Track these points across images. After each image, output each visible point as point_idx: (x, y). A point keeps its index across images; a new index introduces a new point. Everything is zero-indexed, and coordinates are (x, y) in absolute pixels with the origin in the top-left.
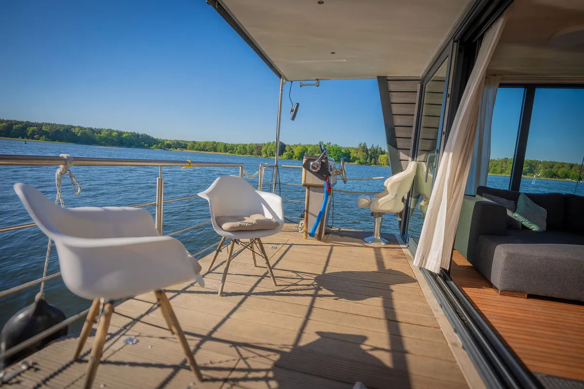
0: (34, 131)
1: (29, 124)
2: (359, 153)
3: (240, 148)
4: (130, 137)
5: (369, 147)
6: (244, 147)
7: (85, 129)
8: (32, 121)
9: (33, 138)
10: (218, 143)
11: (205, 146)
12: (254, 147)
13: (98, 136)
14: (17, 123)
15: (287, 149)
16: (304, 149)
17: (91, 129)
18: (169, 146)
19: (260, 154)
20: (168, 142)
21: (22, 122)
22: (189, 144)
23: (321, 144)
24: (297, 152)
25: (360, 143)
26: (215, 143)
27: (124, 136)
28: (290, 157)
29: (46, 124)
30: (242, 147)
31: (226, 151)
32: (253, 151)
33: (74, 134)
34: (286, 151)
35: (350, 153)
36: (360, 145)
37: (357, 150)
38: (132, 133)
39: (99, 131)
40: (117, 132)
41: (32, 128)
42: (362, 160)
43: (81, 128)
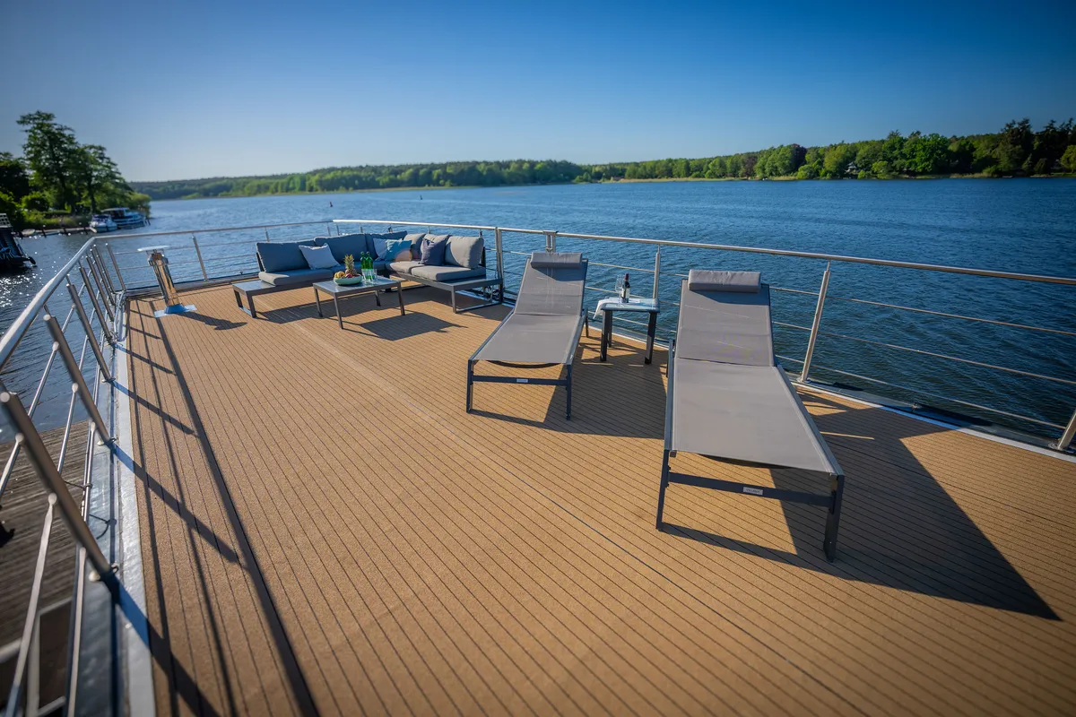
0: (439, 176)
1: (433, 167)
2: (998, 150)
3: (714, 165)
4: (545, 167)
5: (1035, 129)
6: (721, 162)
7: (491, 164)
8: (437, 162)
9: (439, 185)
10: (676, 160)
11: (653, 169)
12: (740, 161)
13: (505, 172)
14: (422, 166)
15: (807, 157)
16: (848, 154)
17: (498, 163)
18: (598, 176)
19: (750, 173)
20: (597, 169)
21: (427, 165)
22: (628, 168)
23: (893, 135)
24: (829, 163)
25: (1009, 122)
26: (670, 161)
27: (538, 166)
28: (814, 175)
29: (451, 164)
30: (717, 164)
31: (688, 174)
32: (738, 168)
33: (480, 174)
34: (806, 163)
35: (973, 149)
36: (1009, 126)
37: (994, 140)
38: (547, 161)
39: (506, 165)
40: (529, 162)
41: (437, 171)
42: (1004, 163)
43: (486, 163)
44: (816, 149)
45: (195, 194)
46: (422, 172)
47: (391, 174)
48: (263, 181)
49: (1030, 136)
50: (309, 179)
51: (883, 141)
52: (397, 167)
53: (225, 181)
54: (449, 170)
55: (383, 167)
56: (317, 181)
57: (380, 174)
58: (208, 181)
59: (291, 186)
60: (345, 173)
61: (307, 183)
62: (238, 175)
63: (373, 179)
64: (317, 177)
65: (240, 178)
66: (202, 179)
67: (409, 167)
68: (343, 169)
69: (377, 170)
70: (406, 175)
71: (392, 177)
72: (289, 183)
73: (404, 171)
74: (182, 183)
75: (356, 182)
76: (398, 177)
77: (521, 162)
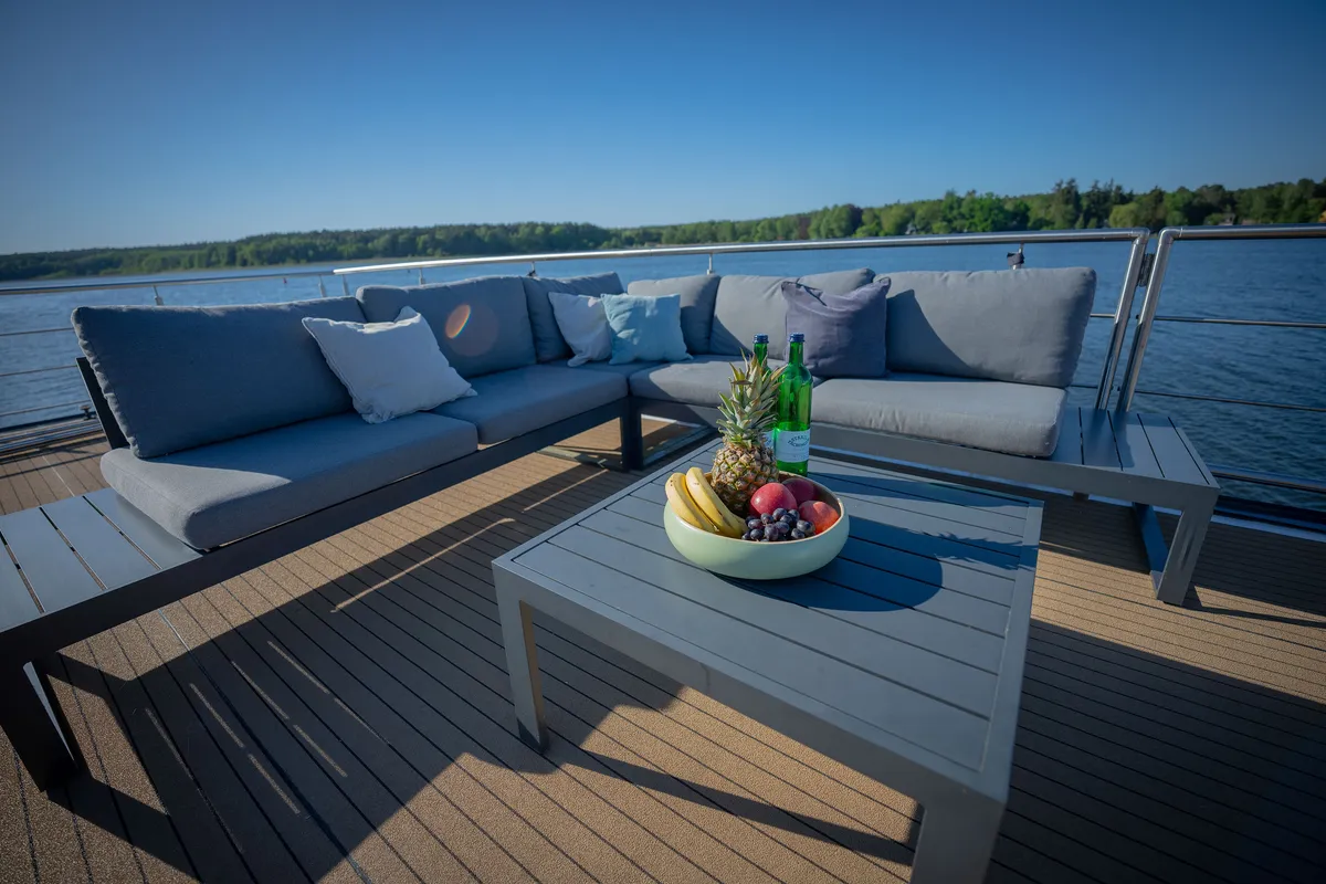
44: (871, 209)
45: (61, 273)
46: (401, 239)
47: (359, 241)
48: (171, 253)
49: (1078, 197)
50: (240, 249)
51: (940, 201)
52: (368, 232)
53: (110, 253)
54: (439, 236)
55: (347, 233)
56: (251, 253)
57: (344, 242)
58: (83, 253)
59: (214, 259)
60: (293, 242)
61: (239, 254)
62: (131, 245)
63: (334, 250)
64: (252, 246)
65: (135, 249)
66: (72, 251)
67: (382, 232)
68: (290, 236)
69: (339, 237)
70: (380, 243)
71: (361, 245)
72: (210, 256)
73: (378, 238)
74: (40, 257)
75: (311, 253)
76: (370, 245)
77: (532, 226)
